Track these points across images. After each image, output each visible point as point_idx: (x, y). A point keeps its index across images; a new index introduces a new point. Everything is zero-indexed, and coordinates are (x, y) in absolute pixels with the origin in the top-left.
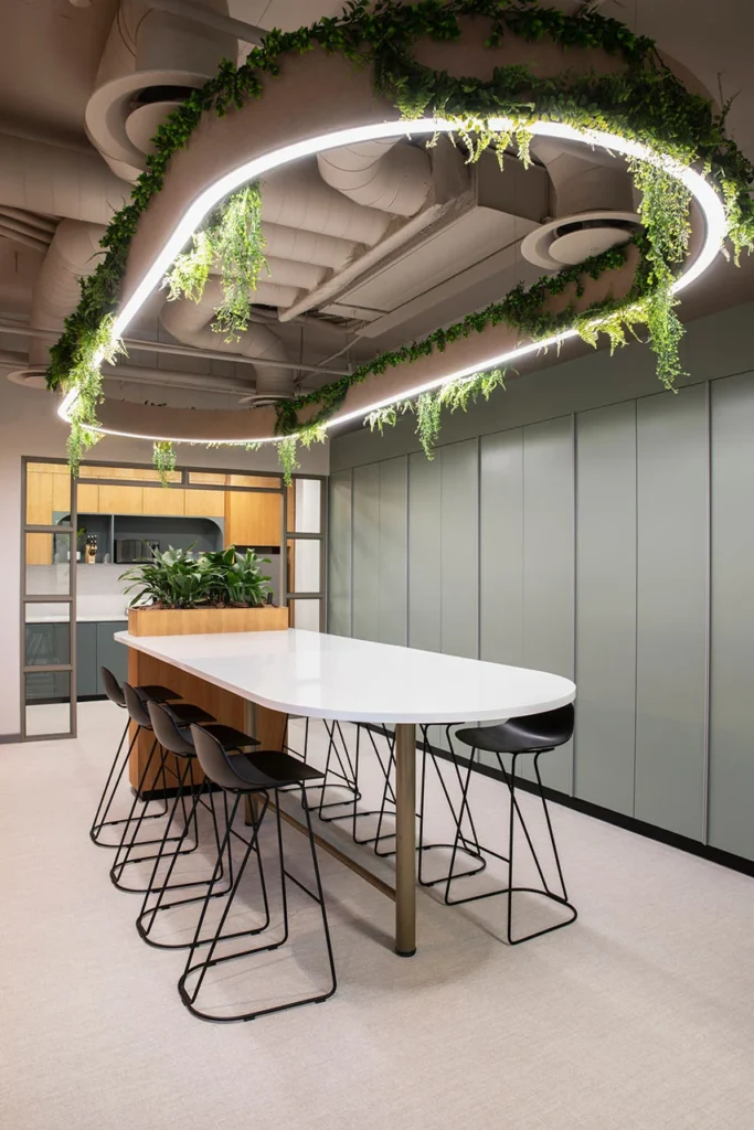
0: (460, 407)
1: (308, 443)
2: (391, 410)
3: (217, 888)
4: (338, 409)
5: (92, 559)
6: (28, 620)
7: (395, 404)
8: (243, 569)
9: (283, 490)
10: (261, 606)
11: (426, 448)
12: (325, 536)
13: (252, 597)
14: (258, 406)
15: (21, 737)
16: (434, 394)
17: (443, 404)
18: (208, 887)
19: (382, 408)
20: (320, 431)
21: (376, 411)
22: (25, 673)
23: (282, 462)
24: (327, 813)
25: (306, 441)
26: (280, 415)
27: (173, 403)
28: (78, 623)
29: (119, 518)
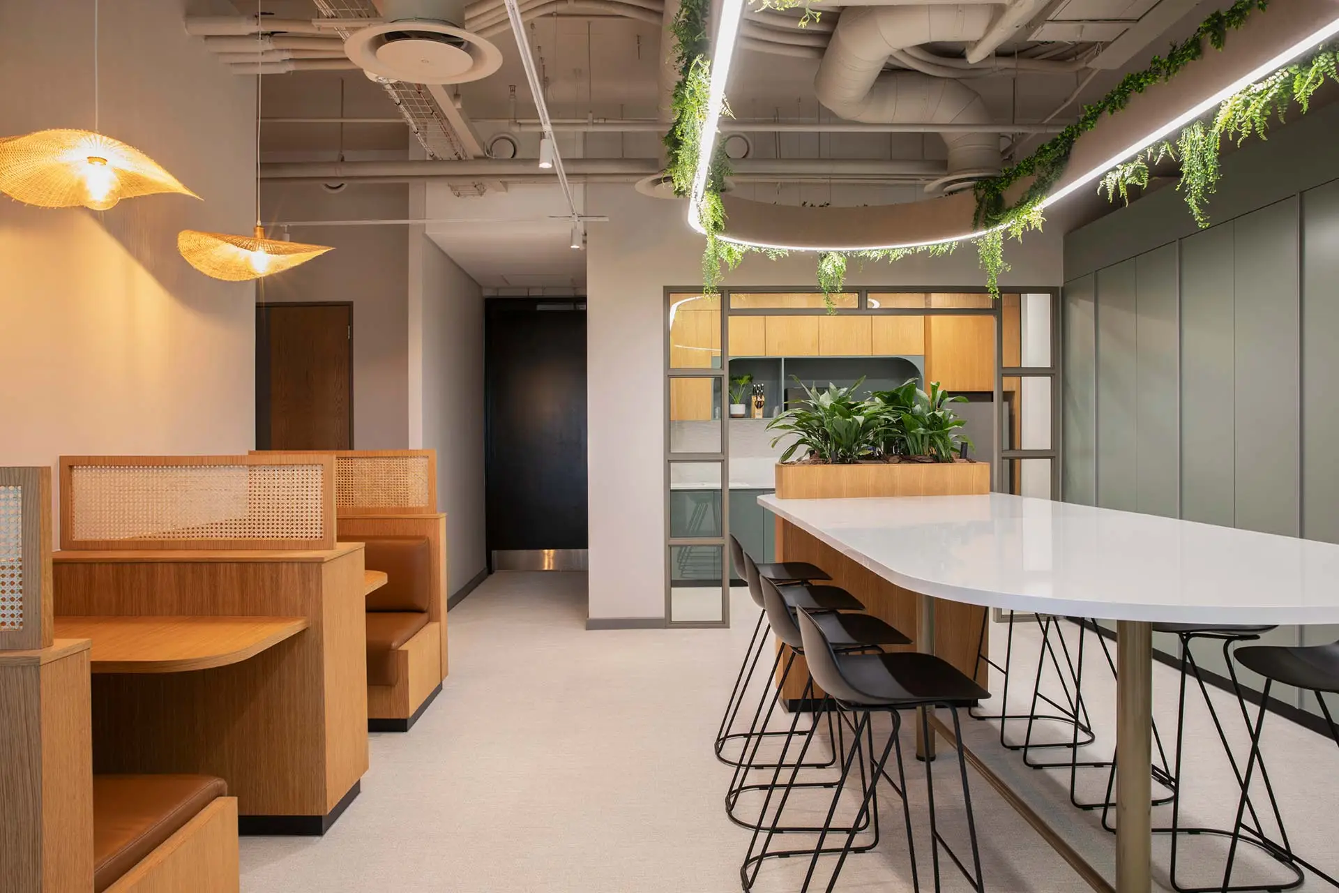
0: (1253, 133)
1: (1020, 233)
2: (1138, 163)
3: (859, 841)
4: (1058, 177)
5: (758, 413)
6: (674, 486)
7: (1144, 152)
8: (925, 412)
9: (996, 310)
10: (950, 460)
11: (1196, 210)
12: (1058, 371)
13: (938, 449)
14: (951, 193)
15: (666, 622)
16: (1208, 121)
17: (1224, 135)
18: (846, 836)
19: (1125, 163)
20: (1034, 214)
21: (1114, 169)
22: (670, 546)
23: (985, 265)
24: (1035, 756)
25: (1017, 232)
26: (980, 201)
27: (838, 202)
28: (730, 490)
29: (791, 363)
